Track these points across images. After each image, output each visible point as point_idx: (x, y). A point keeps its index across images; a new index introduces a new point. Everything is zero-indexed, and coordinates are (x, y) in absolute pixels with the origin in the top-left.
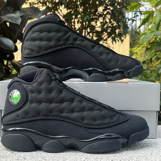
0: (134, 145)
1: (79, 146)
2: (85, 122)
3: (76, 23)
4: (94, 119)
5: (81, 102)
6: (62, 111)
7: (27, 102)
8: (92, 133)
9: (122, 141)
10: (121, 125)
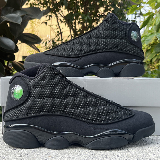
0: (140, 142)
1: (84, 142)
2: (90, 117)
3: (77, 23)
4: (99, 114)
5: (86, 97)
6: (66, 106)
7: (30, 98)
8: (97, 129)
9: (128, 137)
10: (127, 120)
